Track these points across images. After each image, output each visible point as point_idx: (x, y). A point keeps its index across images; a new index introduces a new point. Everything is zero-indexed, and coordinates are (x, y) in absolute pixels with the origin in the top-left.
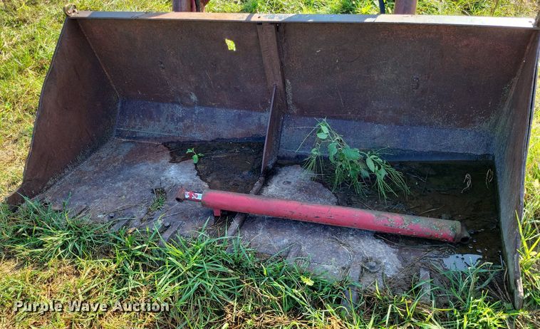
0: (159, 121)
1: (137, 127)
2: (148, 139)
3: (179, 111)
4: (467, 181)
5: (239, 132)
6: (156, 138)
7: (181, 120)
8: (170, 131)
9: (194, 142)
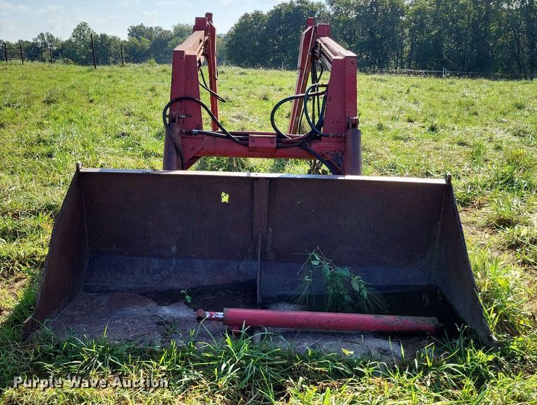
0: (133, 274)
1: (108, 281)
2: (123, 291)
3: (155, 263)
4: (425, 299)
5: (220, 279)
6: (131, 290)
7: (158, 271)
8: (146, 283)
9: (174, 290)
